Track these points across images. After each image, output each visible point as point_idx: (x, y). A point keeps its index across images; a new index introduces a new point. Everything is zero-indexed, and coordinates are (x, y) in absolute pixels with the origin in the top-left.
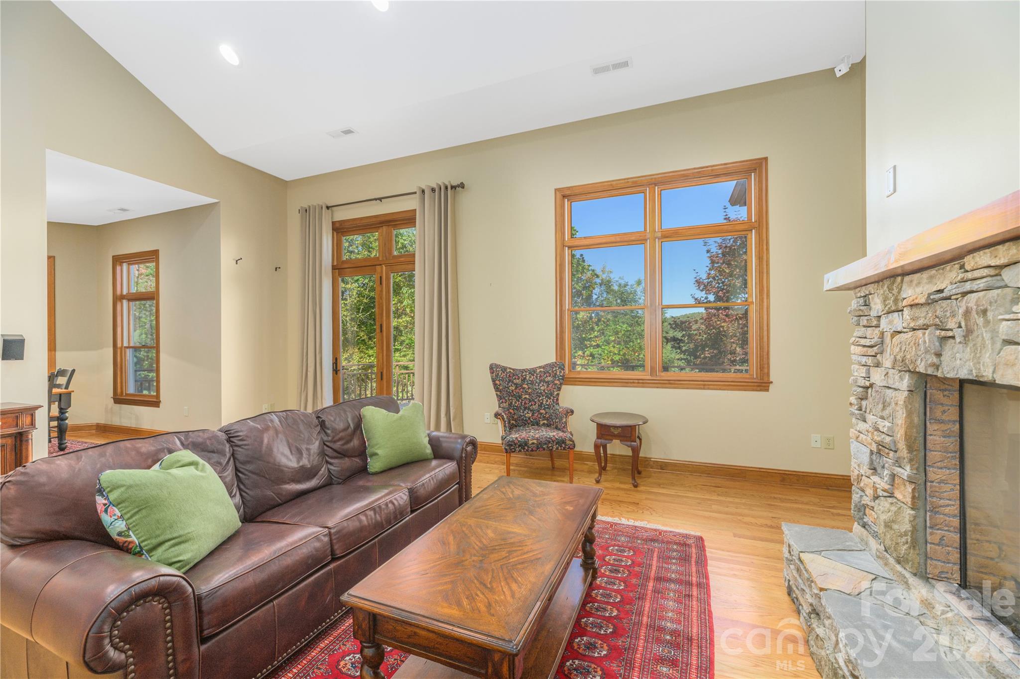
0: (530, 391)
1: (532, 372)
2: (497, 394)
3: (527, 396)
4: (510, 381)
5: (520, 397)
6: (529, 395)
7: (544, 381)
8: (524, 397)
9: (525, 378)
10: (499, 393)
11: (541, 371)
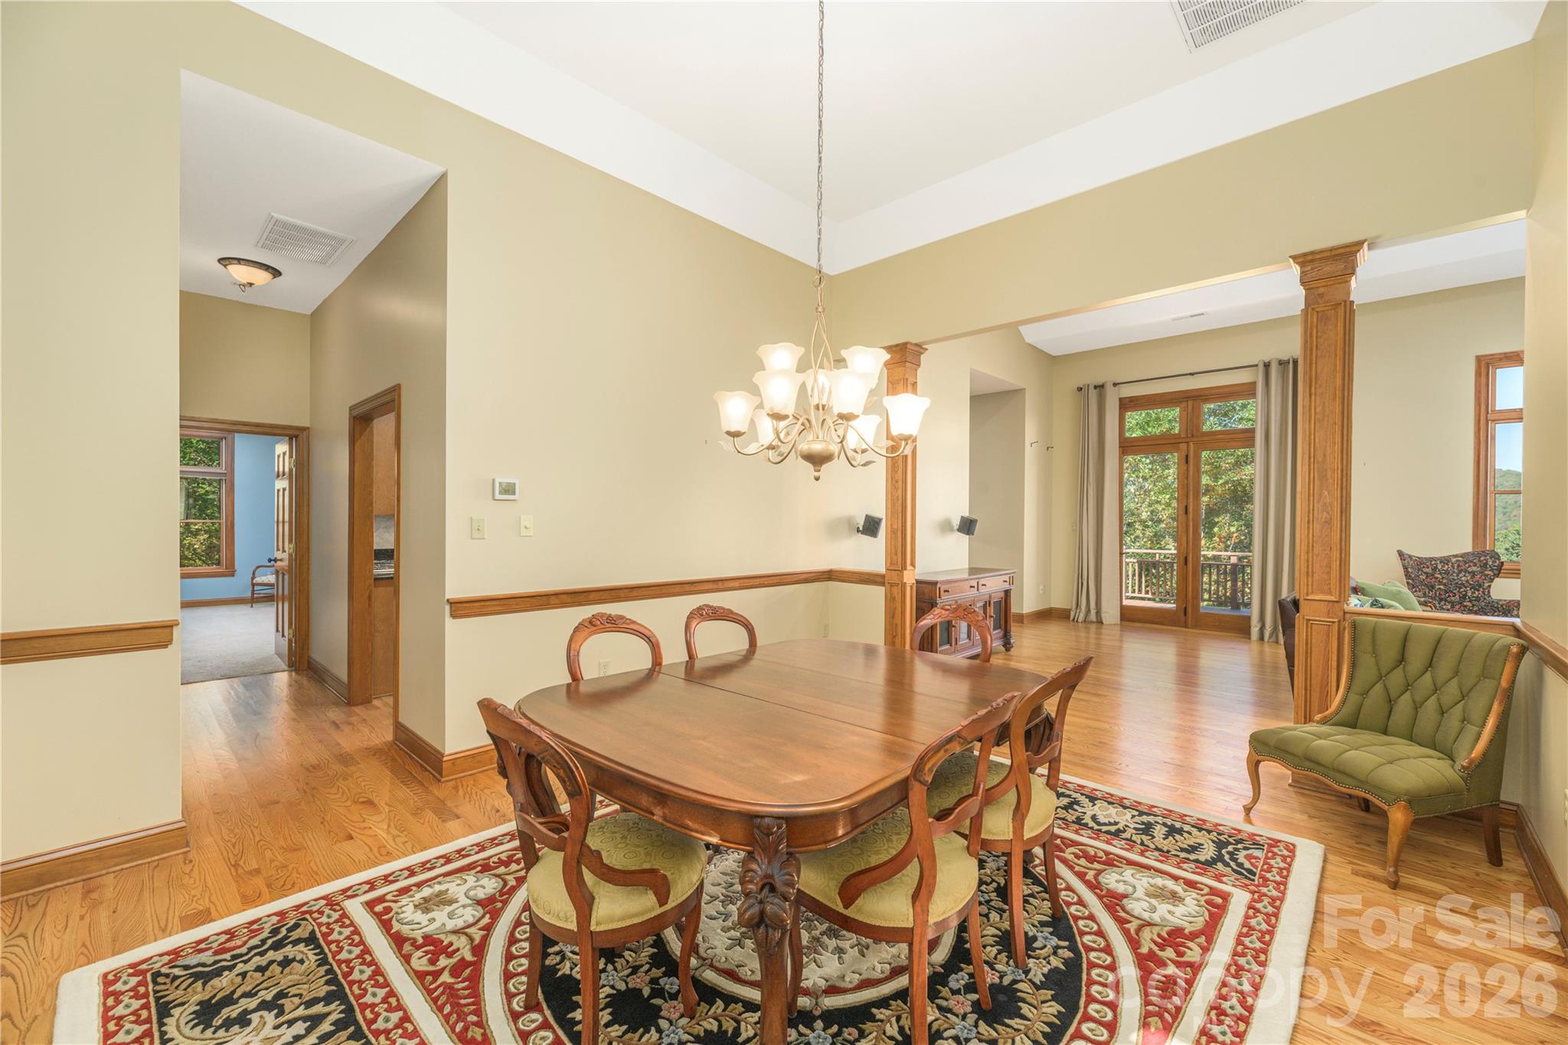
0: (1445, 581)
1: (1445, 560)
2: (1408, 583)
3: (1442, 587)
4: (1419, 570)
5: (1433, 587)
6: (1445, 585)
7: (1466, 571)
8: (1437, 587)
9: (1436, 568)
10: (1410, 581)
11: (1457, 561)
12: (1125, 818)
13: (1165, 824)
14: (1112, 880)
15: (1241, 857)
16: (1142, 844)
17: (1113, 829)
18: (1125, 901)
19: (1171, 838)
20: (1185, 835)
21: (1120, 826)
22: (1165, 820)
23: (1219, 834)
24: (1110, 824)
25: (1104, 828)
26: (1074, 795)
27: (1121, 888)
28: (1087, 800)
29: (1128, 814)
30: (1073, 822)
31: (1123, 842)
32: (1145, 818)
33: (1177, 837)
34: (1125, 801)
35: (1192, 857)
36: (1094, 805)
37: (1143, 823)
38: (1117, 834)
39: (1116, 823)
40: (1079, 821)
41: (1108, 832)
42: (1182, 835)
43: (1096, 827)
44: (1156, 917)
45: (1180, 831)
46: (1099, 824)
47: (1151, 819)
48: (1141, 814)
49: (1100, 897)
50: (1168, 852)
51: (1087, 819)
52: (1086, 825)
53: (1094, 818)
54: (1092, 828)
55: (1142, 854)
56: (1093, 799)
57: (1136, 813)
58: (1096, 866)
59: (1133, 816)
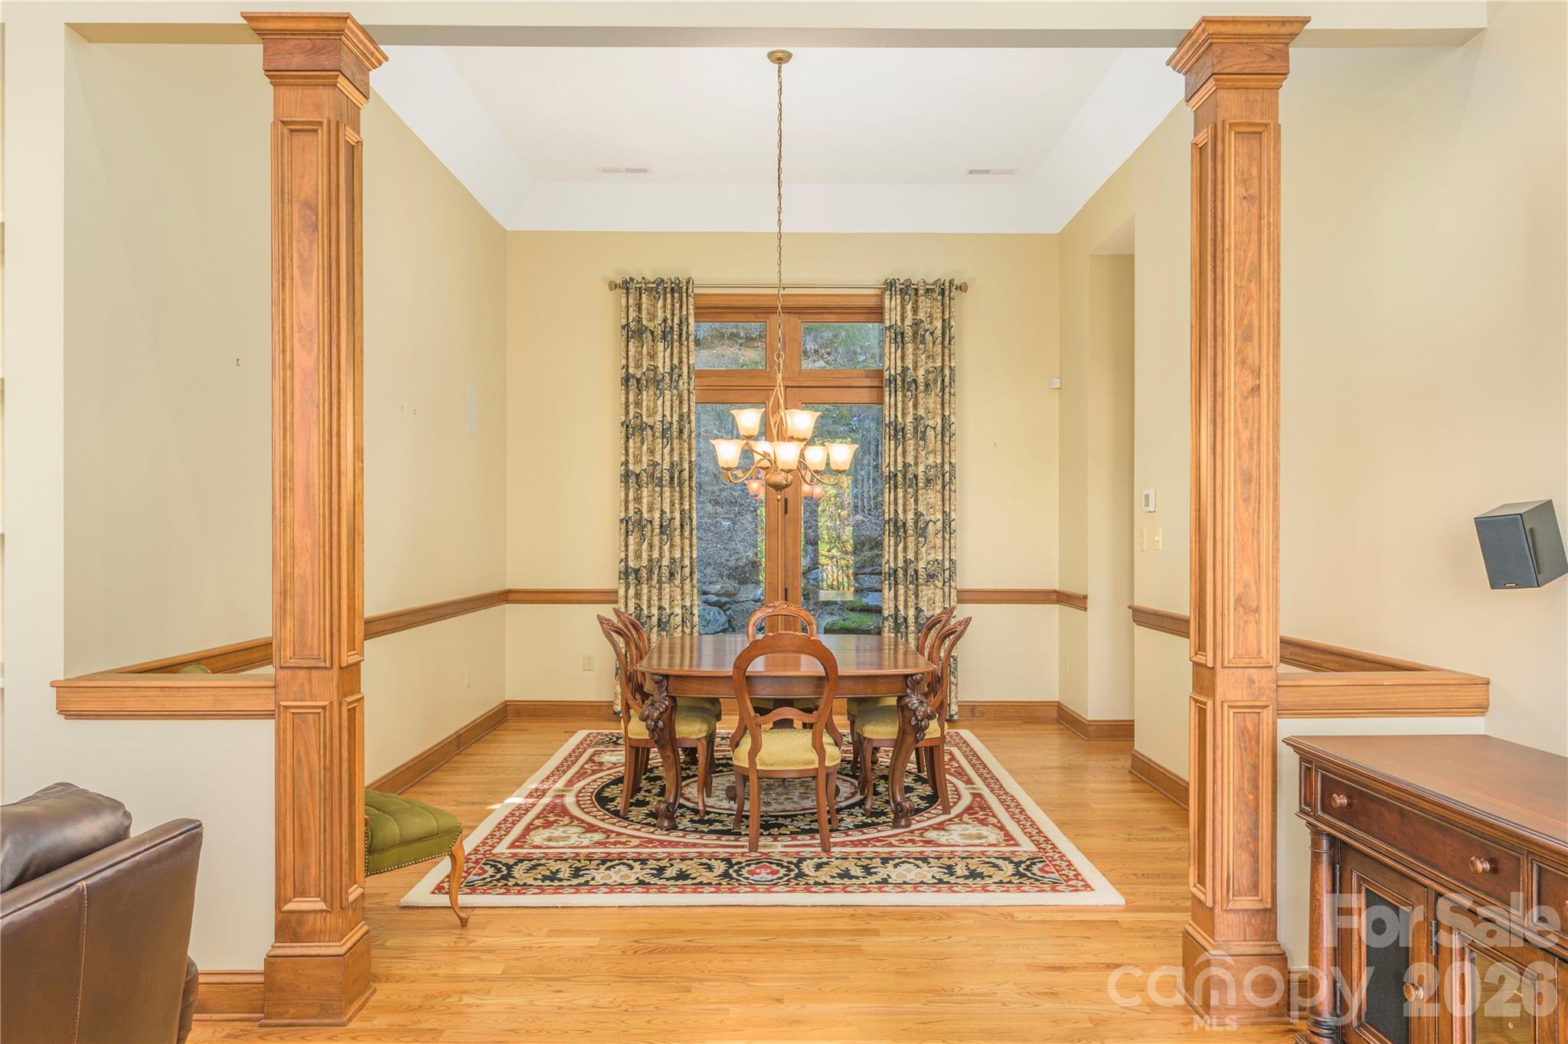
12: (600, 875)
13: (560, 880)
14: (598, 837)
15: (491, 871)
16: (579, 861)
17: (609, 864)
18: (584, 830)
19: (554, 870)
20: (540, 876)
21: (603, 868)
22: (560, 883)
23: (506, 885)
24: (613, 867)
25: (617, 862)
26: (663, 882)
27: (589, 835)
28: (647, 881)
29: (599, 880)
30: (648, 860)
31: (596, 857)
32: (582, 880)
33: (548, 873)
34: (607, 890)
35: (534, 862)
36: (637, 879)
37: (582, 876)
38: (604, 862)
39: (608, 869)
40: (644, 862)
41: (611, 861)
42: (543, 876)
43: (625, 861)
44: (561, 829)
45: (545, 878)
46: (624, 864)
47: (575, 882)
48: (587, 883)
49: (600, 828)
50: (556, 861)
51: (637, 865)
52: (635, 860)
53: (631, 868)
54: (628, 860)
55: (578, 854)
56: (641, 883)
57: (591, 883)
58: (612, 840)
59: (593, 879)
